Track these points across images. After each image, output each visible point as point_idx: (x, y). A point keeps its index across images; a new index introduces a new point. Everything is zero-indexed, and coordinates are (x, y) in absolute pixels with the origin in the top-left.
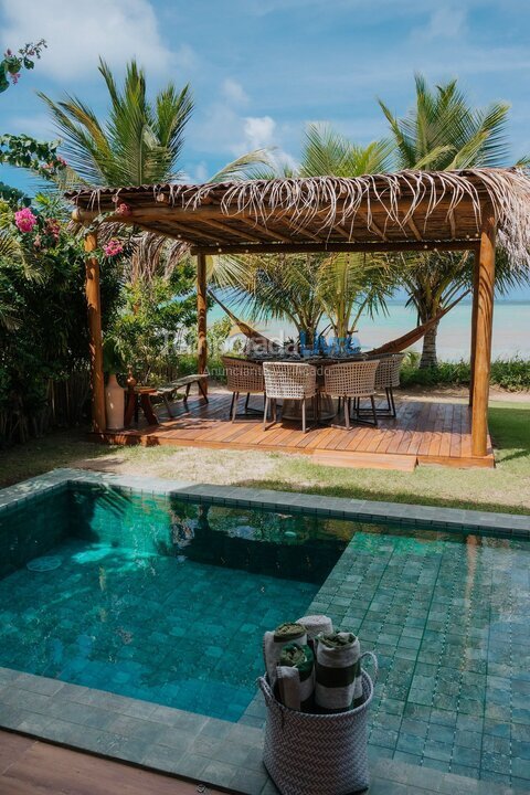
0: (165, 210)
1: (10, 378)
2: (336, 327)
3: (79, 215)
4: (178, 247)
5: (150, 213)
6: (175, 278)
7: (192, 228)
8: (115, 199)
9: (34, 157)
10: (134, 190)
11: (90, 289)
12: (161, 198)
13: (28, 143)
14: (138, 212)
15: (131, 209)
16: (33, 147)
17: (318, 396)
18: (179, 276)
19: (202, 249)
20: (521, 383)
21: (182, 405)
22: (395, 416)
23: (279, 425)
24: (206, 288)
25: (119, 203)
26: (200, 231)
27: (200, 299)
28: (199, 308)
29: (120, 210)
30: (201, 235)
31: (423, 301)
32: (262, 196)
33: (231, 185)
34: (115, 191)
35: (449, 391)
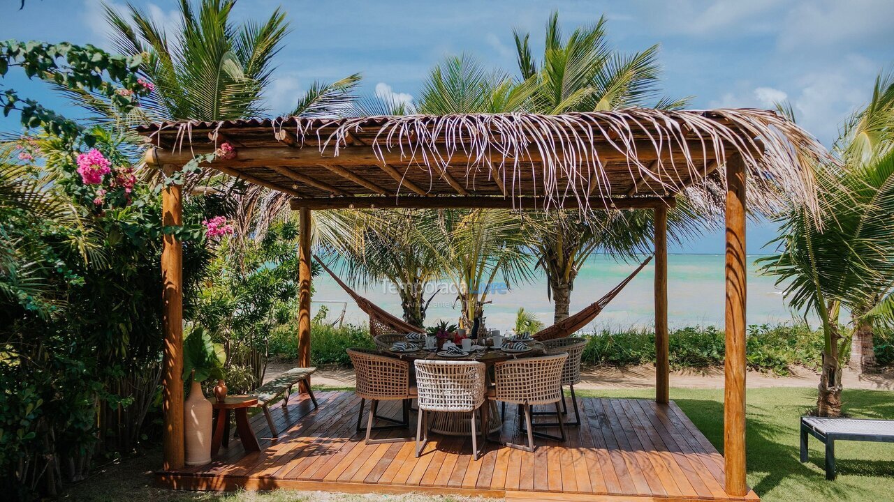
0: (286, 153)
1: (40, 402)
2: (464, 298)
3: (156, 158)
4: (276, 198)
5: (262, 155)
6: (269, 241)
7: (304, 176)
8: (214, 137)
9: (105, 76)
10: (243, 124)
11: (169, 260)
12: (281, 135)
13: (97, 57)
14: (244, 154)
15: (235, 150)
16: (104, 63)
17: (488, 402)
18: (274, 237)
19: (306, 202)
20: (677, 362)
21: (281, 413)
22: (579, 423)
23: (433, 445)
24: (310, 252)
25: (220, 142)
26: (313, 180)
27: (302, 267)
28: (302, 278)
29: (221, 152)
30: (312, 184)
31: (553, 263)
32: (434, 138)
33: (386, 120)
34: (214, 126)
35: (596, 373)
